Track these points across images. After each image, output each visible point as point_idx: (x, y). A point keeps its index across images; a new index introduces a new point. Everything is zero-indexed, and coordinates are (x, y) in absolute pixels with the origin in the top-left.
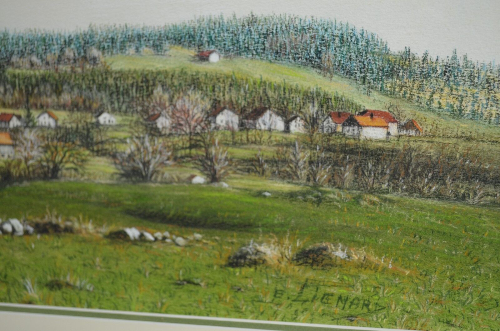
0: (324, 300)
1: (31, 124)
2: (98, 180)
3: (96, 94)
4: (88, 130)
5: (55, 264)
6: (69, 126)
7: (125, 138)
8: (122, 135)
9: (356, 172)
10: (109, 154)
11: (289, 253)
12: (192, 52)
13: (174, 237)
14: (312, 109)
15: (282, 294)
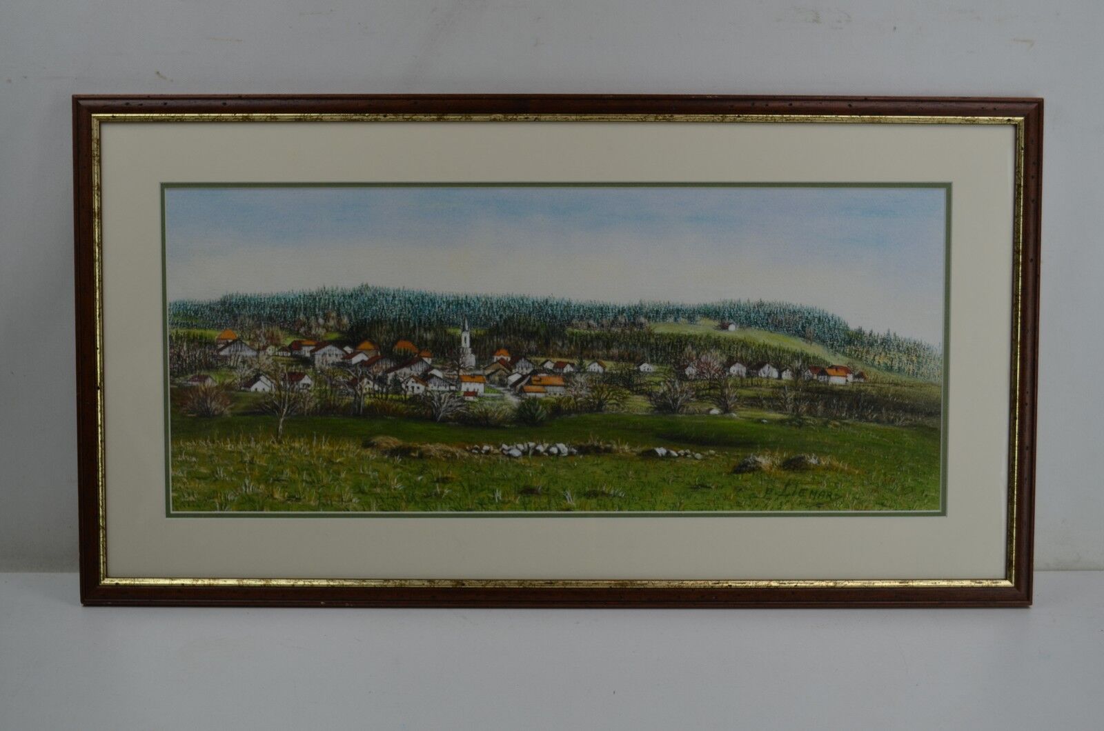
0: (801, 494)
1: (582, 370)
2: (636, 413)
3: (640, 349)
4: (630, 375)
5: (594, 477)
6: (614, 372)
7: (660, 382)
8: (657, 379)
9: (825, 406)
10: (646, 393)
11: (778, 462)
12: (717, 323)
13: (693, 453)
14: (797, 364)
15: (771, 491)
